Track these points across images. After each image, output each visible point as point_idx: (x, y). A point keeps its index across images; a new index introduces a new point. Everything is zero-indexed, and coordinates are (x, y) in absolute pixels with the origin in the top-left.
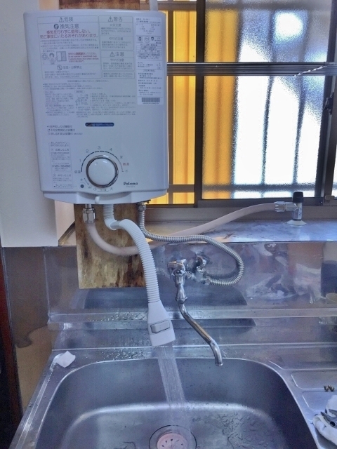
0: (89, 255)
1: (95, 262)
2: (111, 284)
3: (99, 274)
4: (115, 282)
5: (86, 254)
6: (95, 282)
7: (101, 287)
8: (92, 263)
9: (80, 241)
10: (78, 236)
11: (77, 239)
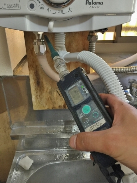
0: (41, 83)
1: (46, 89)
2: (59, 106)
3: (50, 99)
4: (63, 105)
5: (38, 83)
6: (46, 104)
7: (51, 109)
8: (43, 90)
9: (32, 72)
10: (30, 67)
11: (29, 70)
